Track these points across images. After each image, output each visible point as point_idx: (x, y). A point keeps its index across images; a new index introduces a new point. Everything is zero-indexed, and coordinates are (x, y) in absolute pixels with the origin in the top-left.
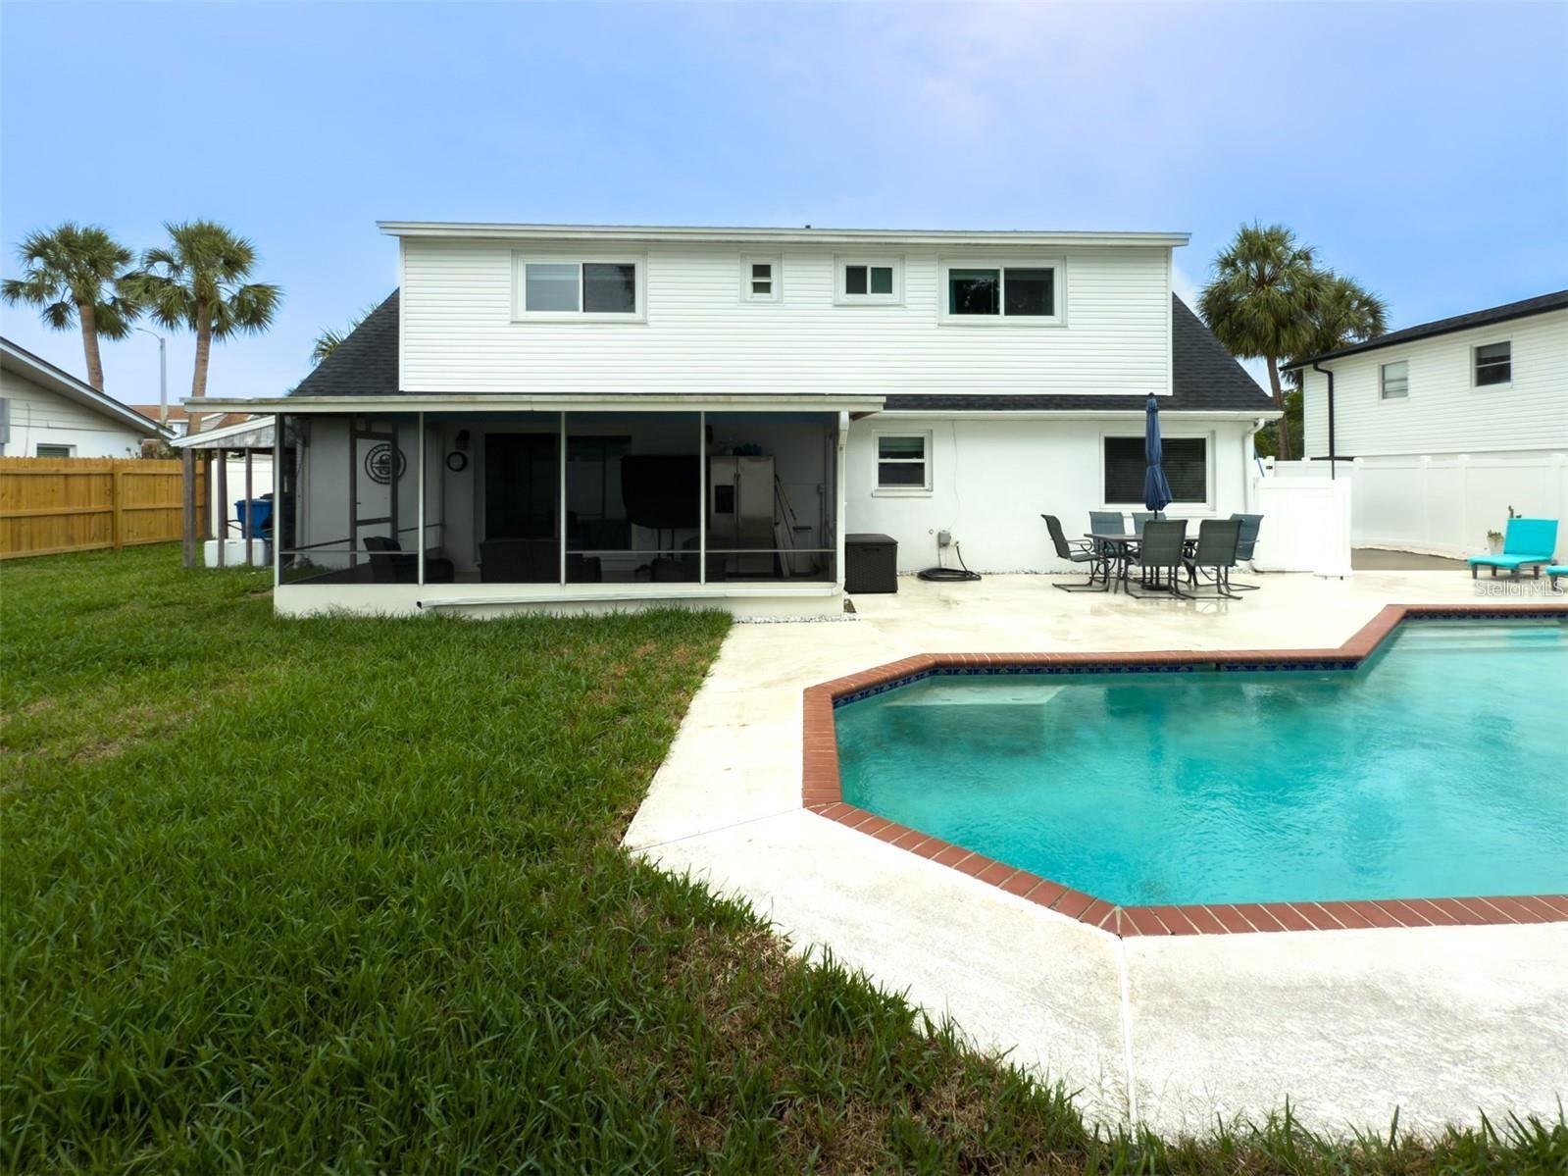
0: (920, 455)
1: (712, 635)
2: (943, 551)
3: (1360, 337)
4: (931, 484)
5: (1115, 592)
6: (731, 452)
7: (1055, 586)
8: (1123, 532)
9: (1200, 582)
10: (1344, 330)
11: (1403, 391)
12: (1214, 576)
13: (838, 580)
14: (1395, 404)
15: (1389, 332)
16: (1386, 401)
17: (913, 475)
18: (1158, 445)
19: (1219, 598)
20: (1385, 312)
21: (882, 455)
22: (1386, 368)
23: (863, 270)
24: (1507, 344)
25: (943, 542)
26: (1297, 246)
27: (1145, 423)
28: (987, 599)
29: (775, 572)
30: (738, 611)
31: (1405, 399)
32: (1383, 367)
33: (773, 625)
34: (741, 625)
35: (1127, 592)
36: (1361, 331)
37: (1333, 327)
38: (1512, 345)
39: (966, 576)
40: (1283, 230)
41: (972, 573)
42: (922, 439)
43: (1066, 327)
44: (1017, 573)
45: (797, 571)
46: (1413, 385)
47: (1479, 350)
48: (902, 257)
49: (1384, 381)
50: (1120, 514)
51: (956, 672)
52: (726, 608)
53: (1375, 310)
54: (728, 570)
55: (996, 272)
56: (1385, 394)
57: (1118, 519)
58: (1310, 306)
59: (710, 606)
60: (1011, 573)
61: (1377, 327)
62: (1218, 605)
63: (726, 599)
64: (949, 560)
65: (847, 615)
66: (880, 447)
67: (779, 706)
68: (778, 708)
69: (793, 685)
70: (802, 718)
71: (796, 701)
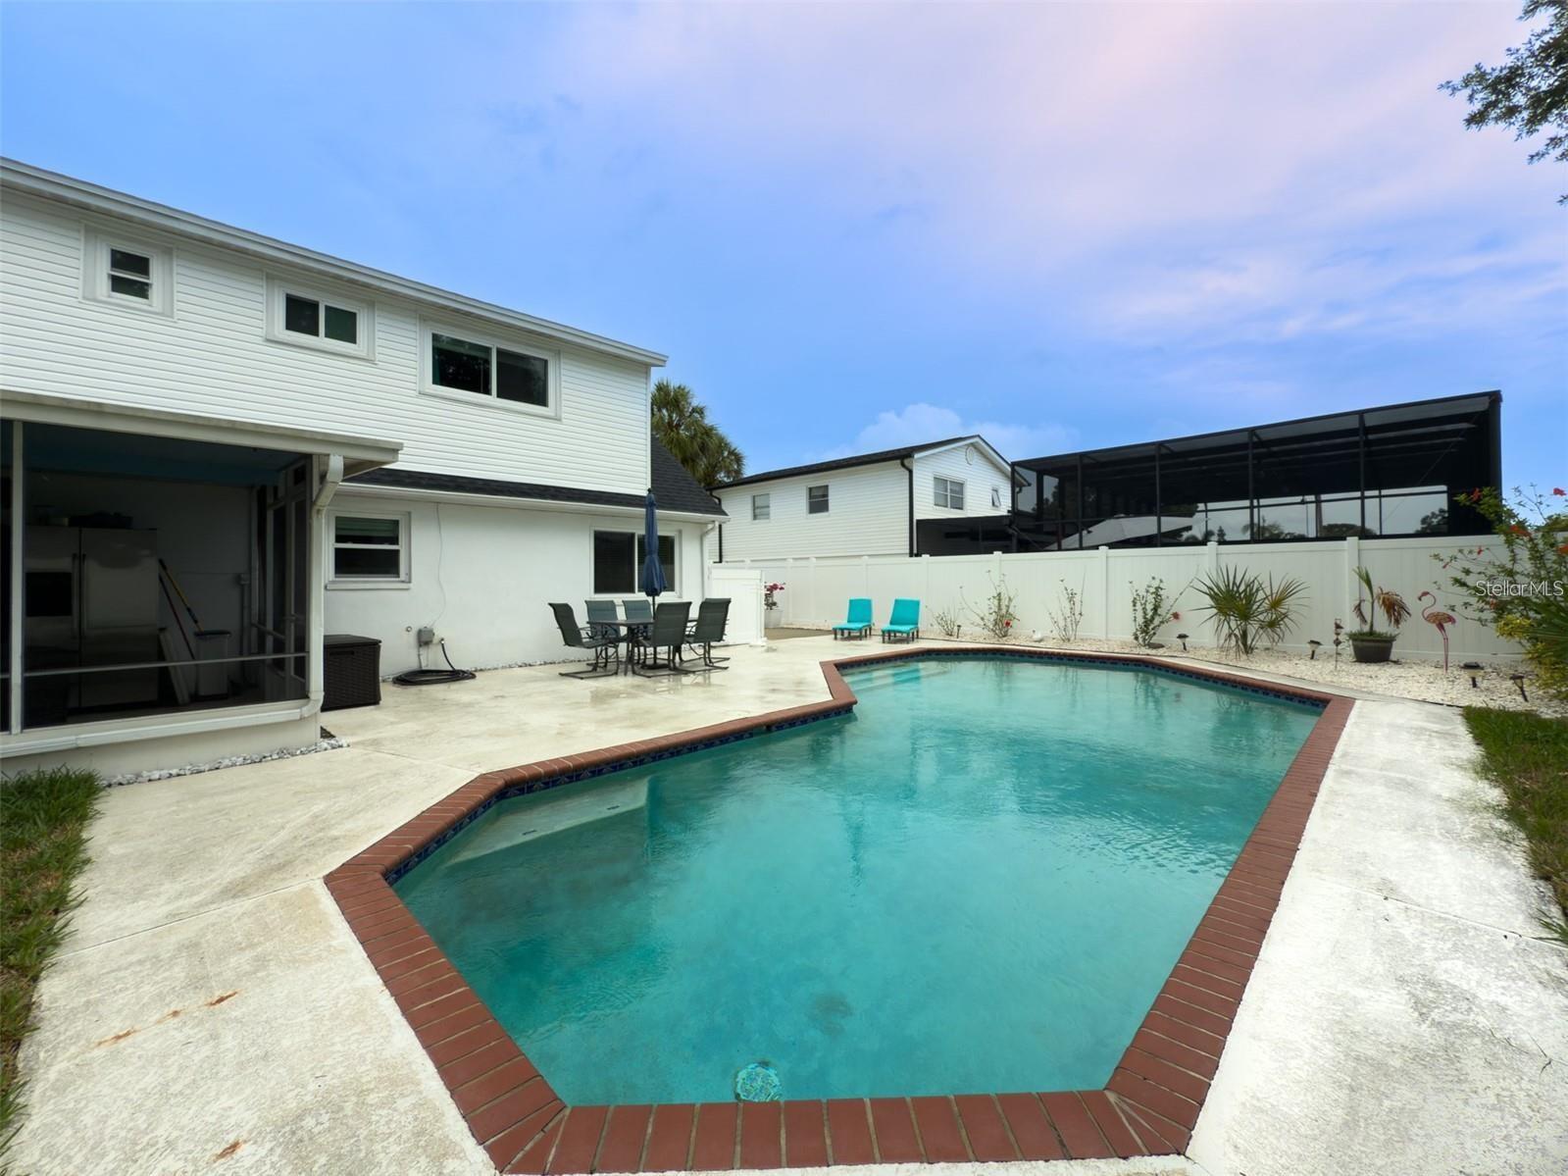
0: (395, 540)
1: (56, 821)
2: (423, 651)
3: (728, 477)
4: (409, 574)
5: (625, 674)
6: (66, 521)
7: (561, 674)
8: (616, 618)
9: (684, 658)
10: (718, 472)
11: (767, 516)
12: (701, 651)
13: (313, 696)
14: (761, 523)
15: (745, 476)
16: (757, 521)
17: (386, 564)
18: (656, 543)
19: (705, 670)
20: (745, 461)
21: (339, 539)
22: (756, 499)
23: (314, 306)
24: (827, 487)
25: (424, 639)
26: (695, 402)
27: (644, 521)
28: (502, 697)
29: (164, 698)
30: (104, 769)
31: (767, 521)
32: (754, 497)
33: (188, 779)
34: (115, 791)
35: (634, 673)
36: (728, 473)
37: (713, 469)
38: (830, 487)
39: (455, 676)
40: (686, 390)
41: (464, 672)
42: (396, 523)
43: (559, 420)
44: (510, 667)
45: (202, 693)
46: (773, 510)
47: (811, 489)
48: (371, 305)
49: (755, 508)
50: (612, 602)
51: (530, 790)
52: (78, 767)
53: (738, 459)
54: (73, 703)
55: (488, 350)
56: (755, 517)
57: (611, 607)
58: (703, 448)
59: (48, 768)
60: (503, 668)
61: (738, 472)
62: (705, 677)
63: (78, 750)
64: (432, 660)
65: (325, 743)
66: (337, 529)
67: (288, 928)
68: (288, 932)
69: (295, 876)
70: (355, 938)
71: (317, 901)
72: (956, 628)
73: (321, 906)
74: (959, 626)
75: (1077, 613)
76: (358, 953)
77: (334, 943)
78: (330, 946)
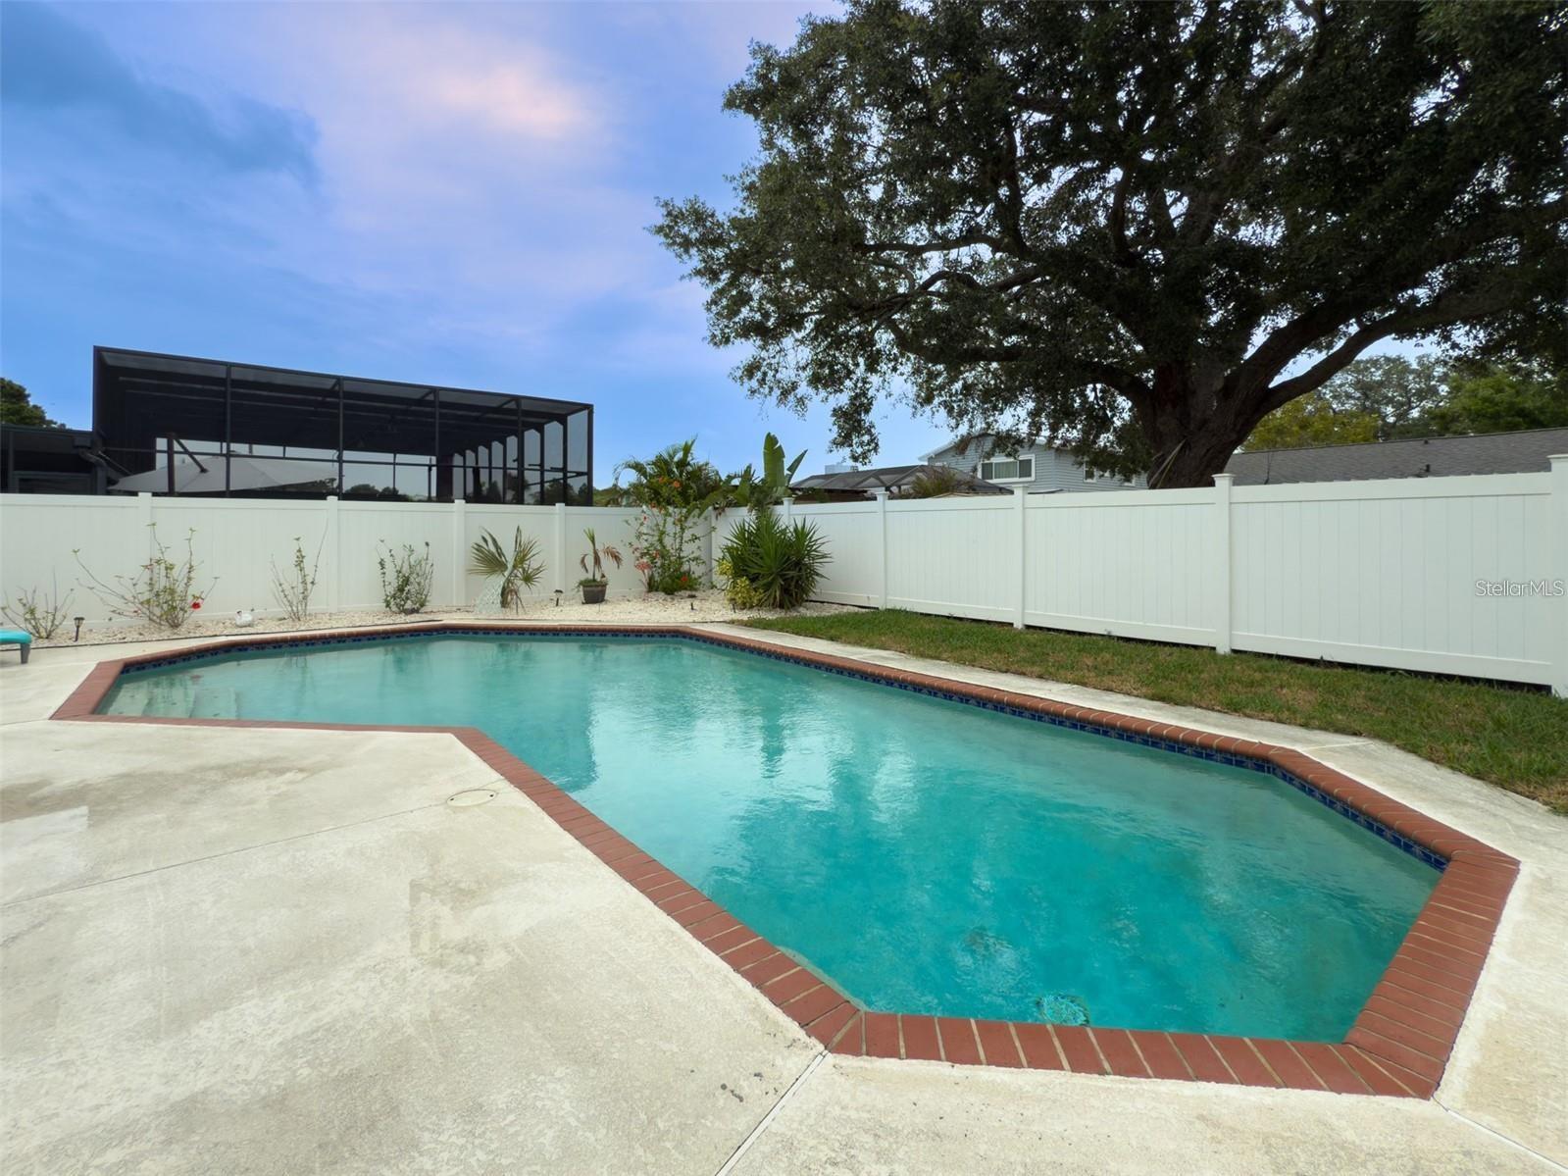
67: (1546, 1070)
68: (1549, 1067)
69: (1467, 1153)
70: (1476, 992)
71: (1477, 1070)
72: (70, 624)
73: (1477, 1058)
74: (79, 619)
75: (308, 583)
76: (1487, 979)
77: (1503, 1007)
78: (1510, 1008)
